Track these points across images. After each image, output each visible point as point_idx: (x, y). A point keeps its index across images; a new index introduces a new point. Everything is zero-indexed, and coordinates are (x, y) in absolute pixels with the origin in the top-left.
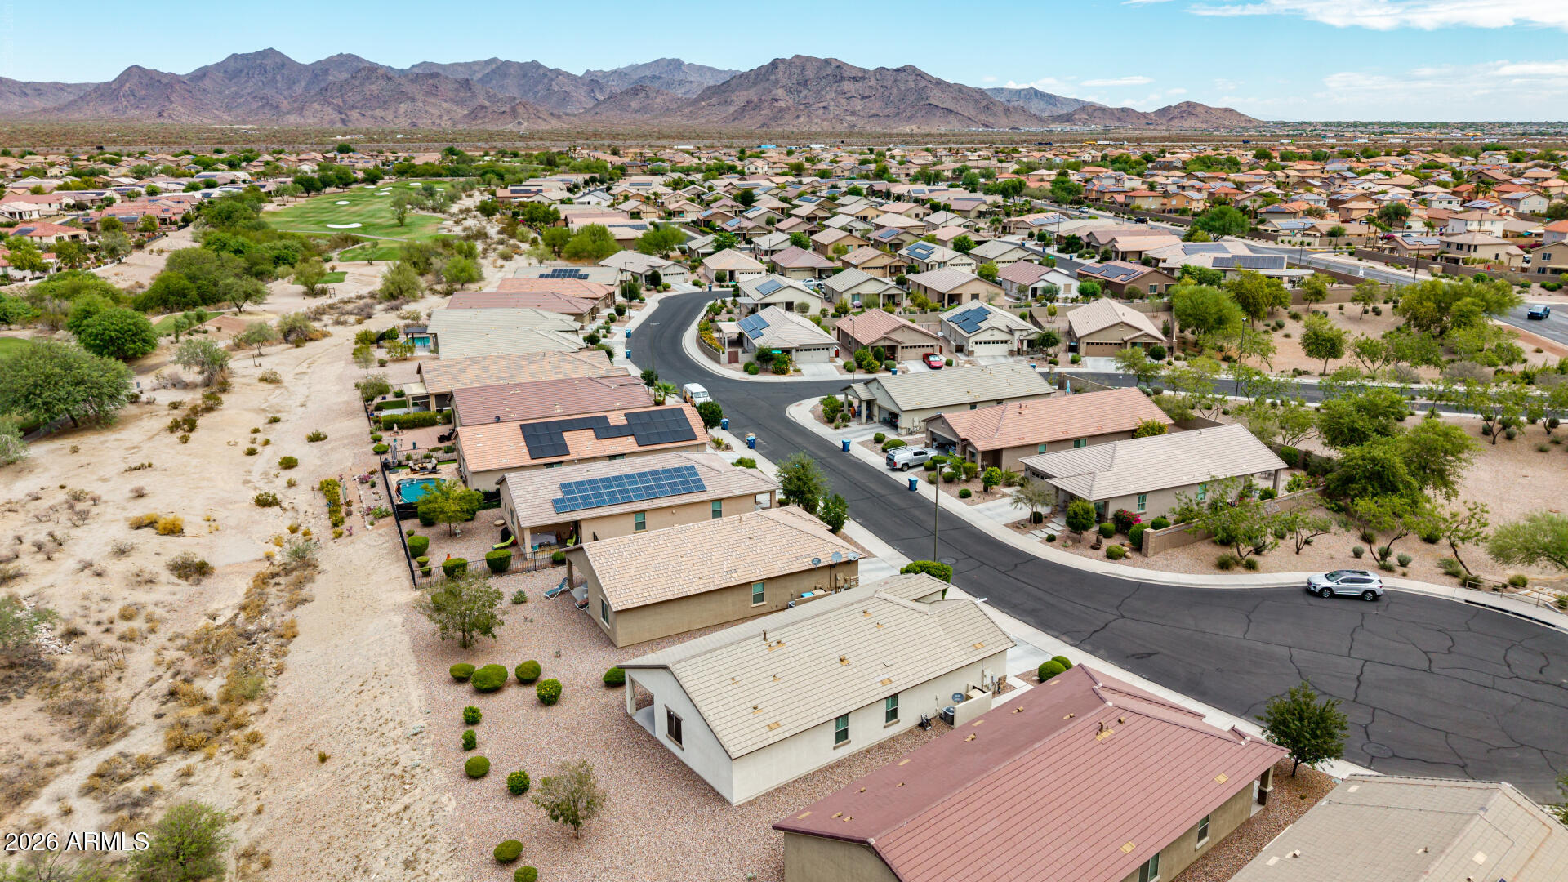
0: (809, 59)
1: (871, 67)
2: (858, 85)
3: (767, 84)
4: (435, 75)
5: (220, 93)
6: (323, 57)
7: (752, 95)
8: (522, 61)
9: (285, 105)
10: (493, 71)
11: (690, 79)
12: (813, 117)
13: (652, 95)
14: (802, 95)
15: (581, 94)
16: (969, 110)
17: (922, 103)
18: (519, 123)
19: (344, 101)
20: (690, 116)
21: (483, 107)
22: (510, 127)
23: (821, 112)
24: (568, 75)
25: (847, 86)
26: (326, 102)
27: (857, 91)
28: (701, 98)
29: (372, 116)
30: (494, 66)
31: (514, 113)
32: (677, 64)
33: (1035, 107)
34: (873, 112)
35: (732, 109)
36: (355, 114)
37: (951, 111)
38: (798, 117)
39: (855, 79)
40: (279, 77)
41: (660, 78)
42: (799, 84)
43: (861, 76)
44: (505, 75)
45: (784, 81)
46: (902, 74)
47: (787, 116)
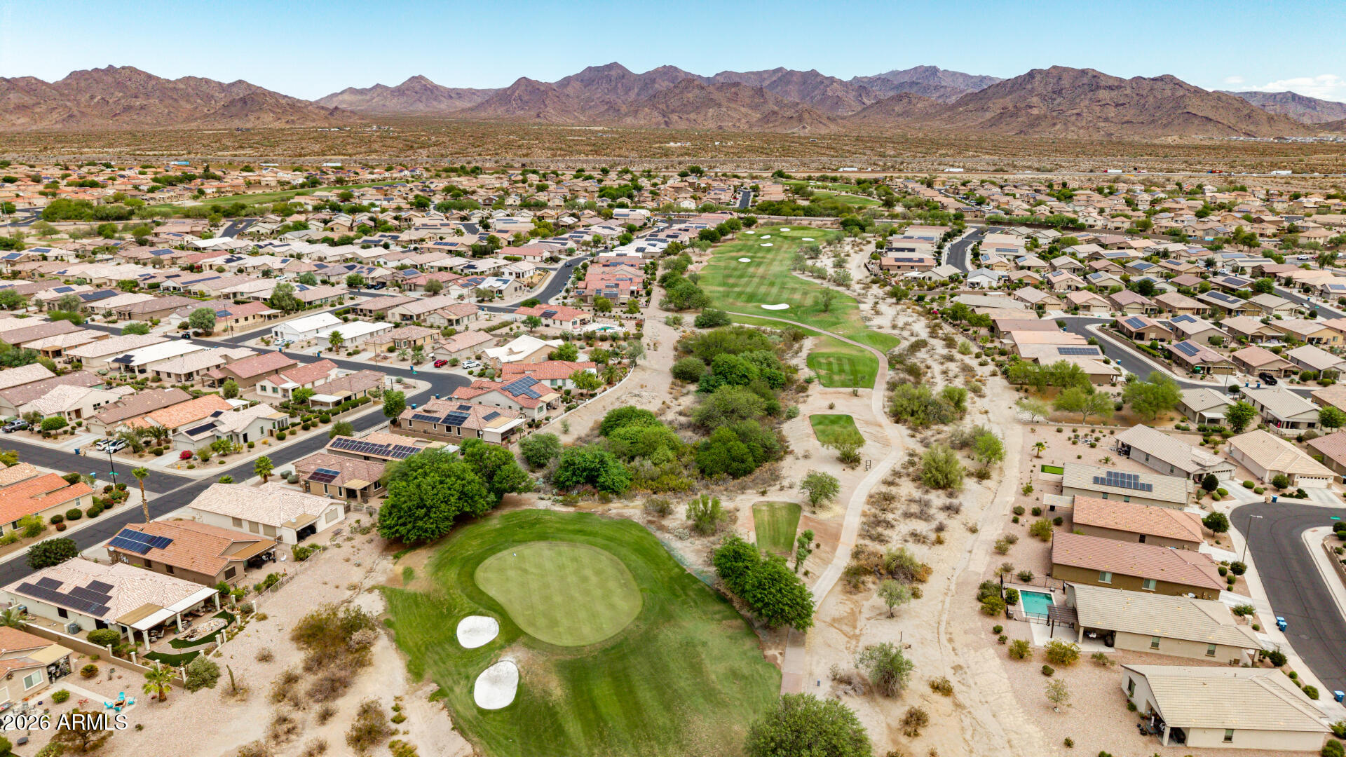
0: (1065, 69)
1: (1128, 77)
2: (1114, 93)
3: (1023, 93)
4: (737, 84)
5: (578, 97)
6: (651, 68)
7: (1008, 102)
8: (803, 70)
9: (624, 109)
10: (779, 78)
11: (943, 84)
12: (1070, 125)
13: (914, 101)
14: (1055, 102)
15: (850, 98)
16: (1228, 118)
17: (1180, 111)
18: (804, 127)
19: (667, 106)
20: (950, 120)
21: (774, 113)
22: (797, 130)
23: (1074, 118)
24: (841, 82)
25: (1103, 94)
26: (654, 107)
27: (1111, 99)
28: (959, 103)
29: (687, 119)
30: (780, 74)
31: (800, 119)
32: (933, 71)
33: (1294, 110)
34: (1126, 118)
35: (988, 115)
36: (675, 117)
37: (1211, 120)
38: (1054, 124)
39: (1111, 88)
40: (620, 85)
41: (918, 83)
42: (1054, 92)
43: (1117, 85)
44: (789, 82)
45: (1041, 90)
46: (1160, 83)
47: (1043, 123)
